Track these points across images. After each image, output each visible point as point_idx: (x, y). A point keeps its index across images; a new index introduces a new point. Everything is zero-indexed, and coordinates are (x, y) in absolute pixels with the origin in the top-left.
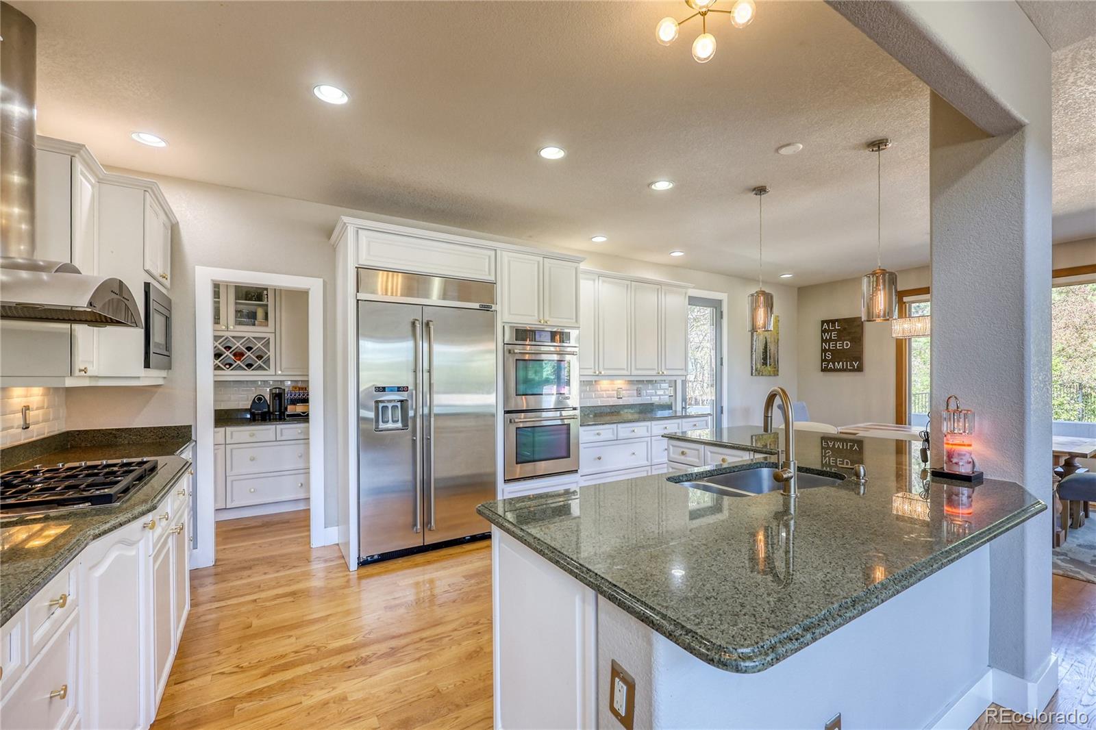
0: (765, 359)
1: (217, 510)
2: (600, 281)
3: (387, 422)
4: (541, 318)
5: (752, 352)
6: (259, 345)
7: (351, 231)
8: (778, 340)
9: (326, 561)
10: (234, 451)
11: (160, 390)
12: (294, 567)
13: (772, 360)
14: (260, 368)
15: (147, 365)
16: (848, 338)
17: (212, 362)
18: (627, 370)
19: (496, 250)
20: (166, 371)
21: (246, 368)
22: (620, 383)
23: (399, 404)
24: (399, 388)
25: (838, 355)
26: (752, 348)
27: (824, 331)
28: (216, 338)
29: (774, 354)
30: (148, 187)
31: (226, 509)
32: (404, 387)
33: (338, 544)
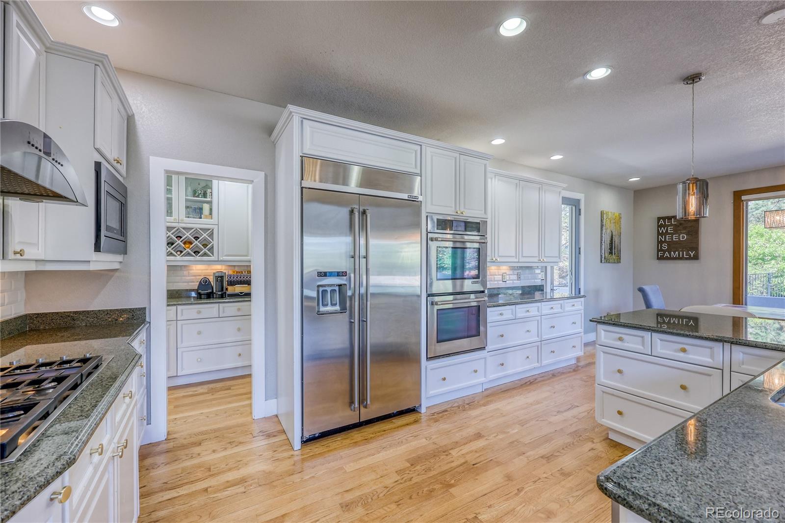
0: (611, 249)
1: (168, 377)
2: (496, 180)
3: (327, 305)
4: (458, 209)
5: (601, 243)
6: (205, 235)
7: (296, 120)
8: (620, 233)
9: (269, 436)
10: (184, 326)
11: (117, 274)
12: (240, 443)
13: (616, 250)
14: (205, 254)
15: (97, 248)
16: (684, 231)
17: (165, 249)
18: (516, 257)
19: (421, 145)
20: (122, 255)
21: (194, 254)
22: (504, 269)
23: (337, 288)
24: (338, 273)
25: (673, 246)
26: (601, 240)
27: (659, 226)
28: (169, 229)
29: (618, 245)
30: (99, 61)
31: (177, 376)
32: (343, 272)
33: (277, 416)
